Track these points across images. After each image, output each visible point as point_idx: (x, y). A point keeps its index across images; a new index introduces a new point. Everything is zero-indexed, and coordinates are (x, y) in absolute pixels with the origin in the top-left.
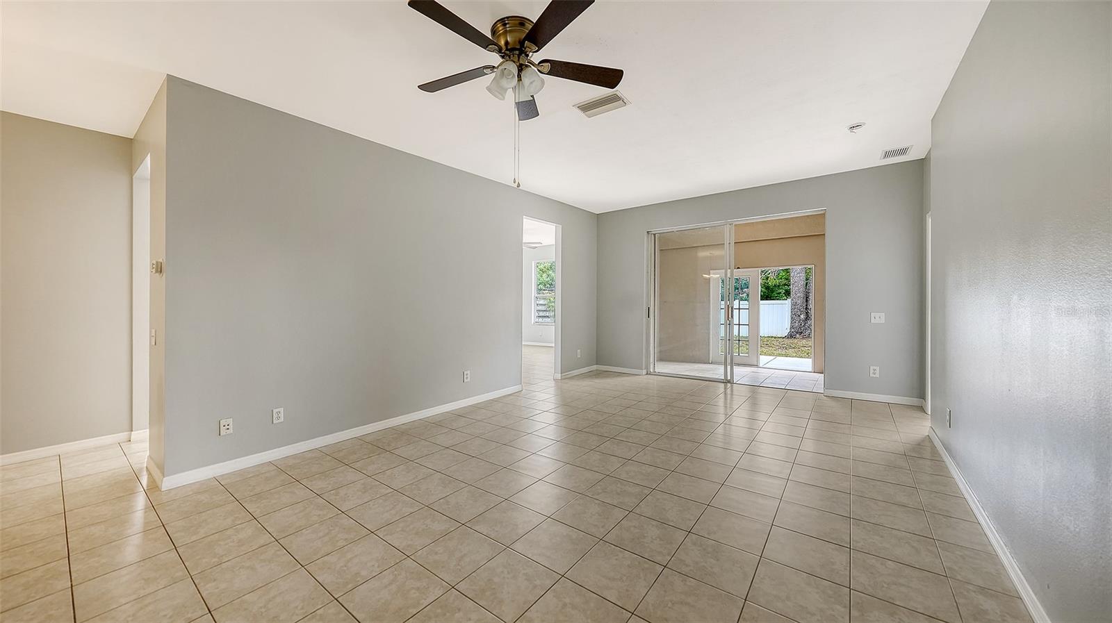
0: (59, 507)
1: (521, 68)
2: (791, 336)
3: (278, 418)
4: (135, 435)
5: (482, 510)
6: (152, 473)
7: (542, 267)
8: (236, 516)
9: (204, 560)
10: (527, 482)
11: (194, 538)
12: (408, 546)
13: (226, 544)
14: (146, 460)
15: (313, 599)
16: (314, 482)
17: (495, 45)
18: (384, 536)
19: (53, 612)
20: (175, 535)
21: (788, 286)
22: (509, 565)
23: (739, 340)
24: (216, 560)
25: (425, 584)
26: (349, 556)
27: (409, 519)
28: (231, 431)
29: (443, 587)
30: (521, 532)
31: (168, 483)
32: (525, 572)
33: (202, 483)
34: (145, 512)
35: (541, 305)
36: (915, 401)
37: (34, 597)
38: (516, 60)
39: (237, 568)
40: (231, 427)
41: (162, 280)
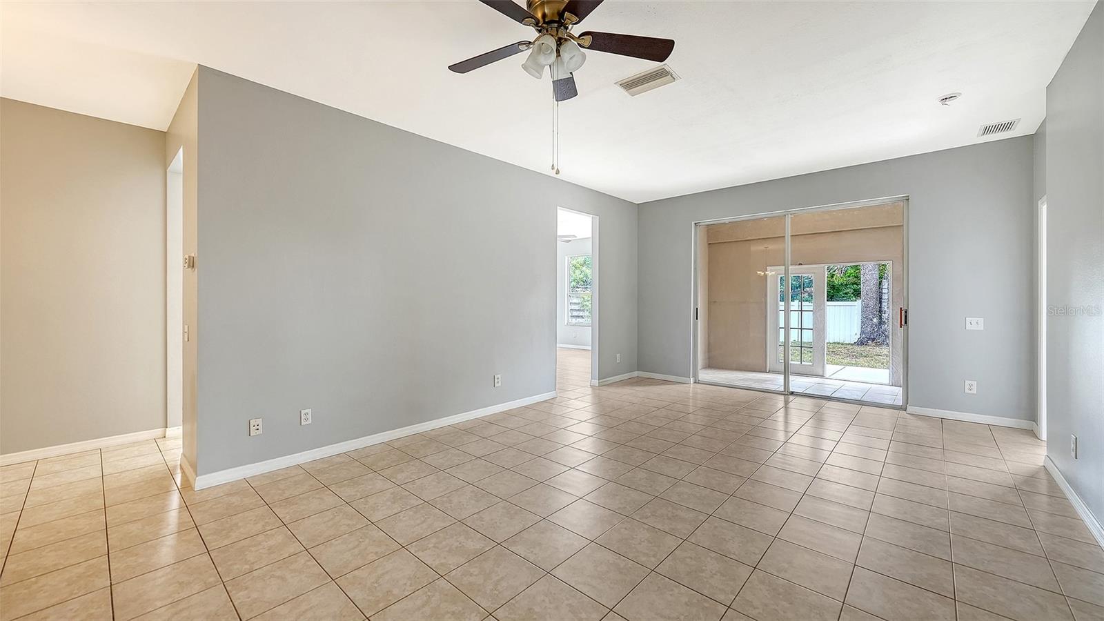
0: (99, 502)
1: (560, 42)
2: (861, 343)
3: (306, 419)
4: (170, 431)
5: (518, 528)
6: (186, 471)
7: (574, 262)
8: (267, 520)
9: (235, 567)
10: (566, 499)
11: (226, 542)
12: (442, 564)
13: (257, 551)
14: (180, 458)
15: (344, 616)
16: (343, 489)
17: (532, 18)
18: (416, 552)
19: (92, 611)
20: (208, 538)
21: (857, 285)
22: (551, 593)
23: (801, 347)
24: (248, 567)
25: (460, 609)
26: (380, 572)
27: (441, 535)
28: (260, 431)
29: (479, 613)
30: (563, 556)
31: (202, 482)
32: (569, 602)
33: (232, 484)
34: (180, 512)
35: (575, 304)
36: (1024, 424)
37: (76, 594)
38: (554, 34)
39: (268, 577)
40: (260, 427)
41: (194, 274)
